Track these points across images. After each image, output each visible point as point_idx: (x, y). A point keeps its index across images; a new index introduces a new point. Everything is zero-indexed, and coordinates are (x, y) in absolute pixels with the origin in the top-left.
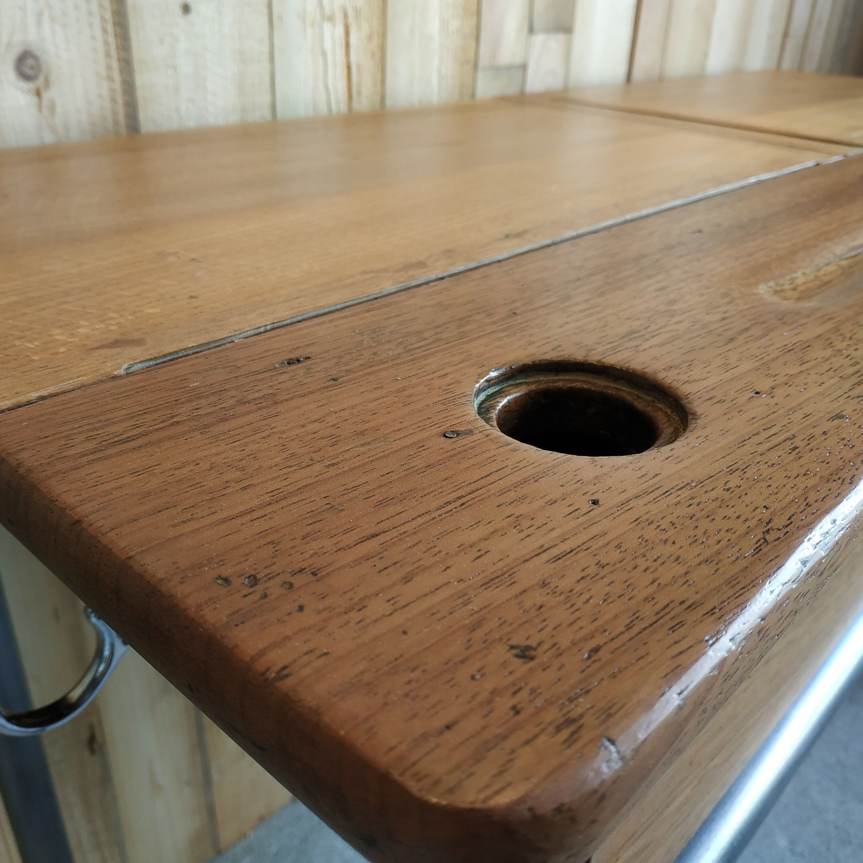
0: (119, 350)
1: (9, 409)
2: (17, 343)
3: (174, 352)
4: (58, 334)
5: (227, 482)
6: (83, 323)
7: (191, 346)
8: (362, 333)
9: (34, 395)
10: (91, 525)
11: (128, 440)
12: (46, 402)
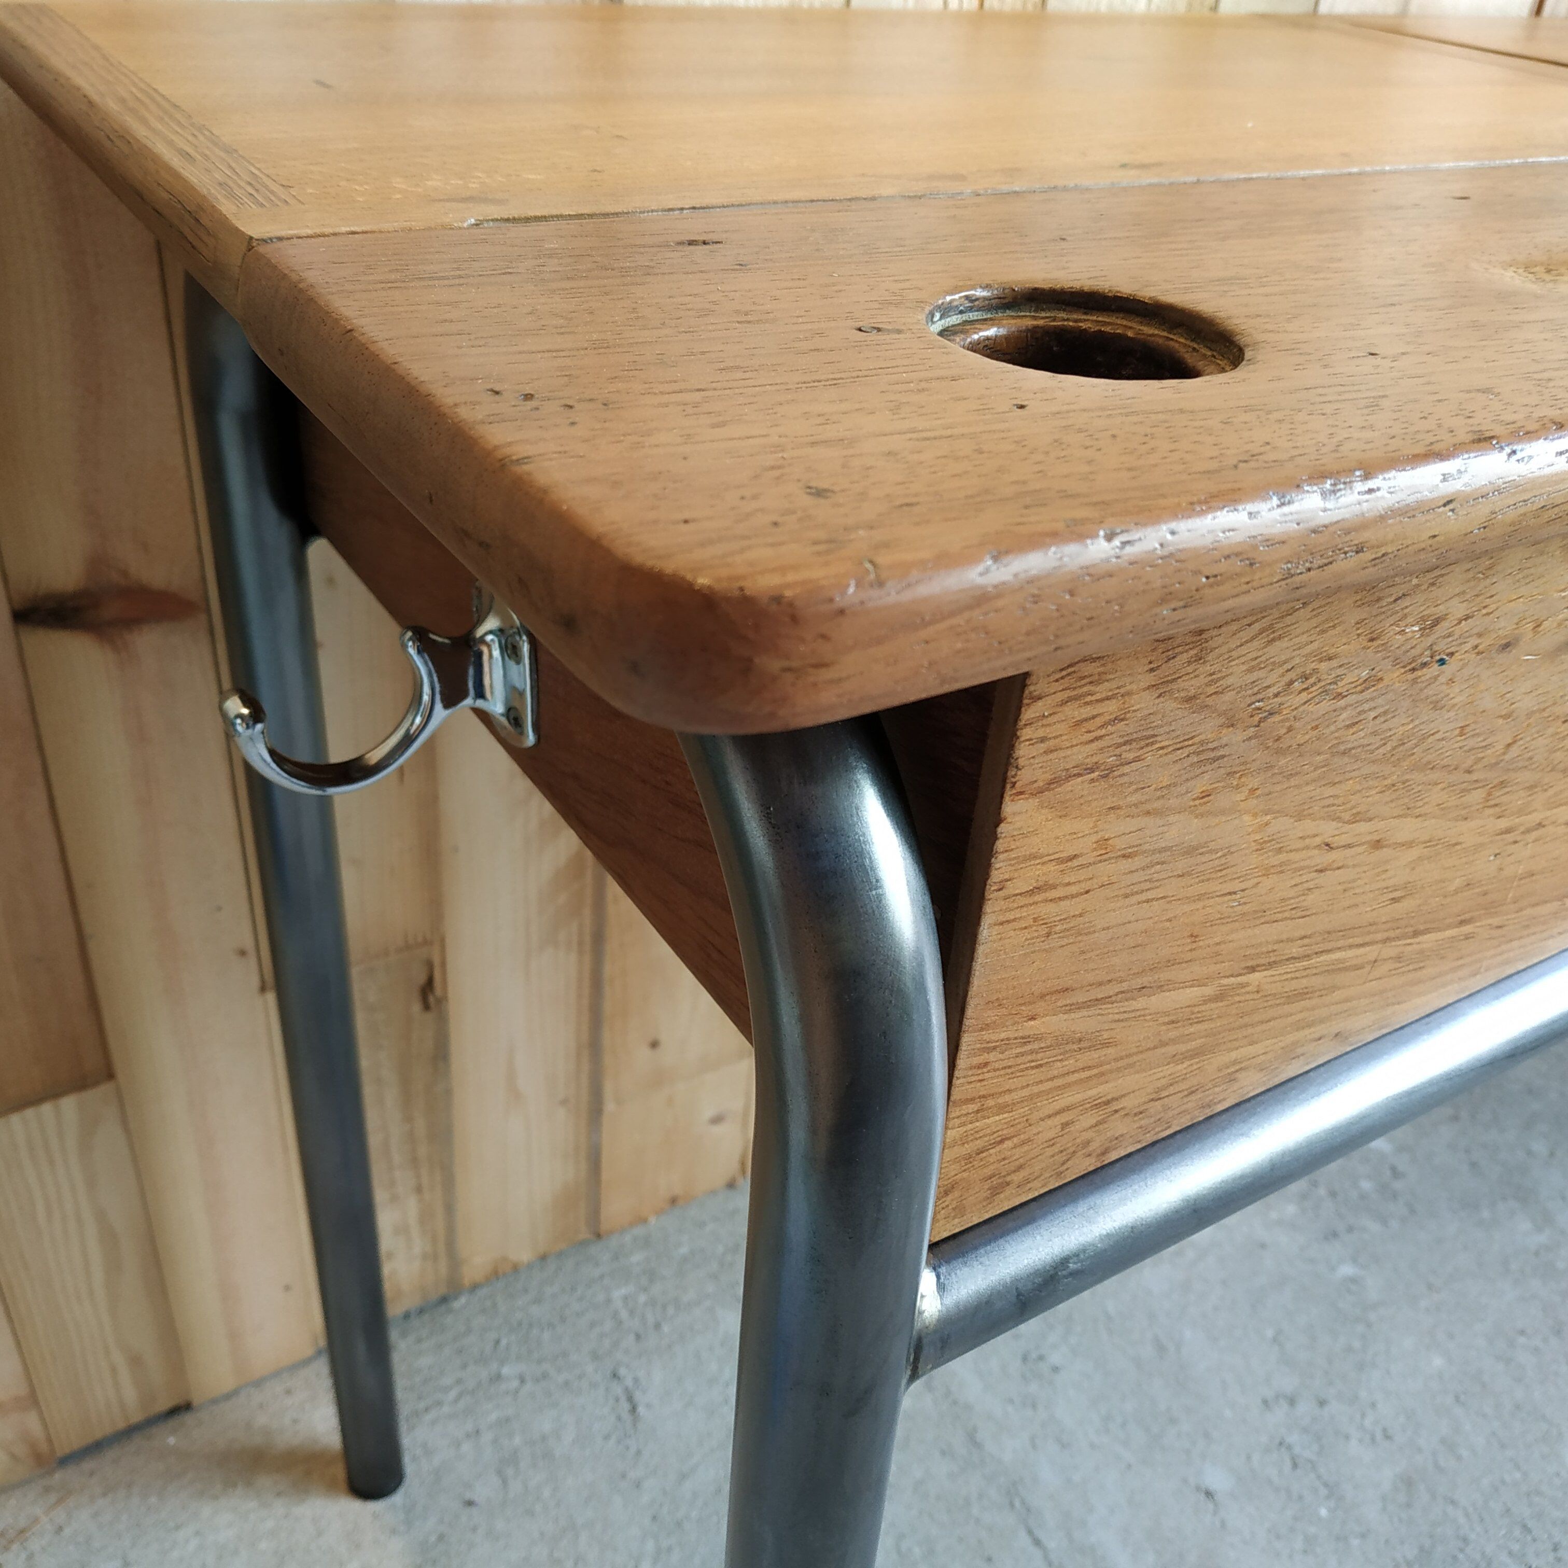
0: (471, 205)
1: (307, 237)
2: (343, 183)
3: (542, 217)
4: (399, 183)
5: (543, 326)
6: (435, 176)
7: (567, 213)
8: (813, 230)
9: (344, 229)
10: (363, 334)
11: (443, 278)
12: (356, 236)
